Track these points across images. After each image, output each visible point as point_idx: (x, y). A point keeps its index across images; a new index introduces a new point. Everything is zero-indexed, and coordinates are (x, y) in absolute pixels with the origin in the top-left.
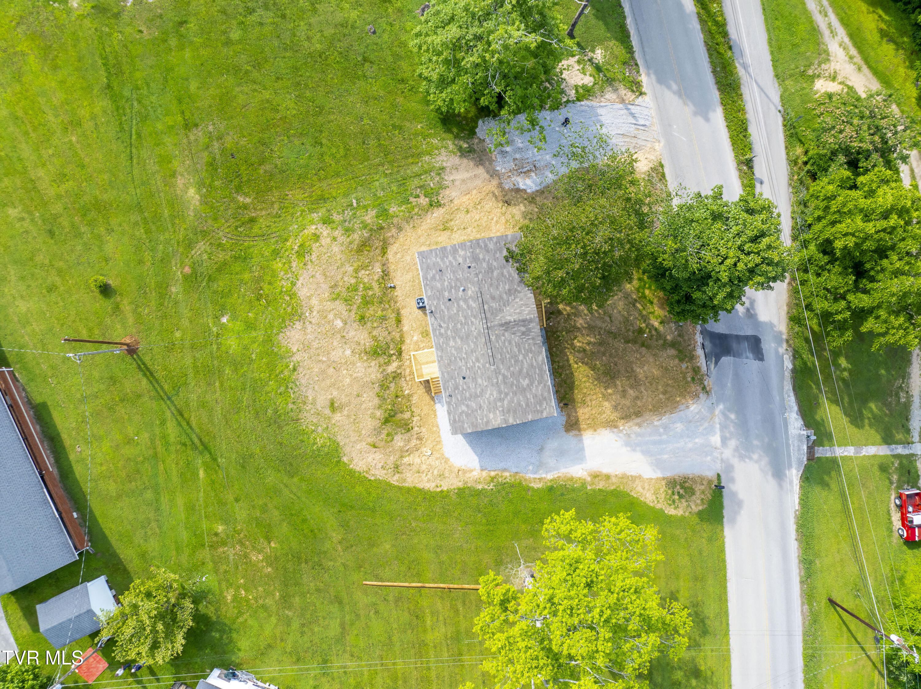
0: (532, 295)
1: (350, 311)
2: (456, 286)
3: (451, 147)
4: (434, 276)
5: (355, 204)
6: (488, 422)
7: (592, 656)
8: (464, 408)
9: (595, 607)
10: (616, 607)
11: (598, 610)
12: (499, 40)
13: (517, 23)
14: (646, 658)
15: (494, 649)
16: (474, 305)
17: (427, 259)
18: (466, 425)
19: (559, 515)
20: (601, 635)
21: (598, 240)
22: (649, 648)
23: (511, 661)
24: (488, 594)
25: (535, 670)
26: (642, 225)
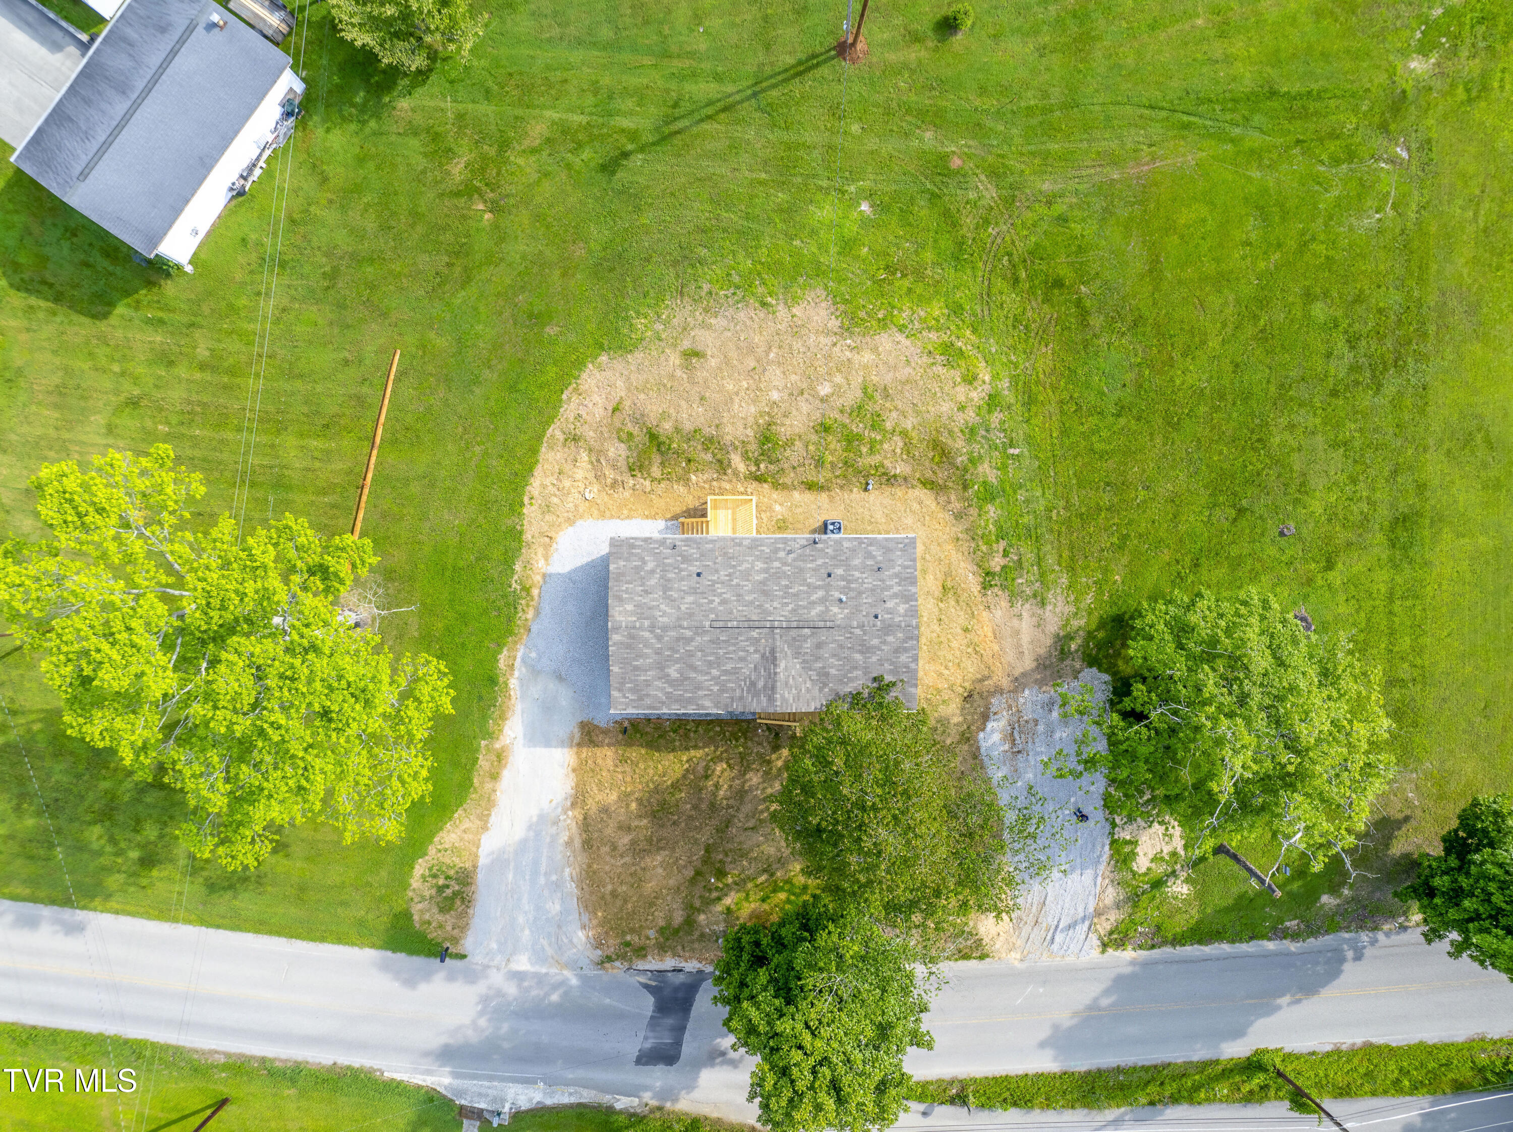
0: (812, 710)
1: (842, 412)
2: (850, 589)
3: (1076, 623)
4: (874, 557)
5: (1011, 451)
6: (620, 599)
7: (210, 697)
8: (650, 566)
9: (289, 718)
10: (281, 752)
11: (283, 722)
12: (1233, 733)
13: (1255, 768)
14: (190, 785)
15: (251, 541)
16: (813, 613)
17: (901, 550)
18: (622, 563)
19: (449, 686)
20: (240, 718)
21: (882, 832)
22: (204, 793)
23: (226, 565)
24: (343, 549)
25: (204, 602)
26: (892, 908)
